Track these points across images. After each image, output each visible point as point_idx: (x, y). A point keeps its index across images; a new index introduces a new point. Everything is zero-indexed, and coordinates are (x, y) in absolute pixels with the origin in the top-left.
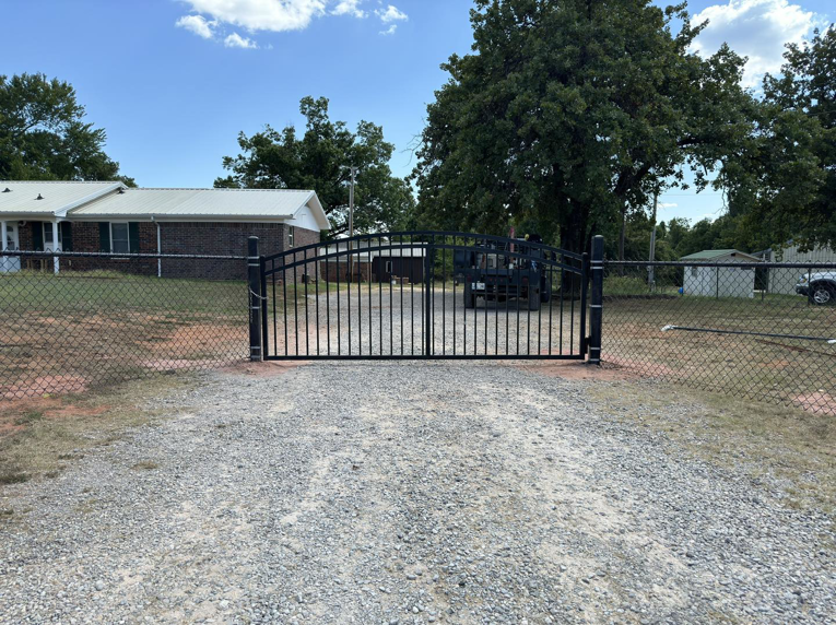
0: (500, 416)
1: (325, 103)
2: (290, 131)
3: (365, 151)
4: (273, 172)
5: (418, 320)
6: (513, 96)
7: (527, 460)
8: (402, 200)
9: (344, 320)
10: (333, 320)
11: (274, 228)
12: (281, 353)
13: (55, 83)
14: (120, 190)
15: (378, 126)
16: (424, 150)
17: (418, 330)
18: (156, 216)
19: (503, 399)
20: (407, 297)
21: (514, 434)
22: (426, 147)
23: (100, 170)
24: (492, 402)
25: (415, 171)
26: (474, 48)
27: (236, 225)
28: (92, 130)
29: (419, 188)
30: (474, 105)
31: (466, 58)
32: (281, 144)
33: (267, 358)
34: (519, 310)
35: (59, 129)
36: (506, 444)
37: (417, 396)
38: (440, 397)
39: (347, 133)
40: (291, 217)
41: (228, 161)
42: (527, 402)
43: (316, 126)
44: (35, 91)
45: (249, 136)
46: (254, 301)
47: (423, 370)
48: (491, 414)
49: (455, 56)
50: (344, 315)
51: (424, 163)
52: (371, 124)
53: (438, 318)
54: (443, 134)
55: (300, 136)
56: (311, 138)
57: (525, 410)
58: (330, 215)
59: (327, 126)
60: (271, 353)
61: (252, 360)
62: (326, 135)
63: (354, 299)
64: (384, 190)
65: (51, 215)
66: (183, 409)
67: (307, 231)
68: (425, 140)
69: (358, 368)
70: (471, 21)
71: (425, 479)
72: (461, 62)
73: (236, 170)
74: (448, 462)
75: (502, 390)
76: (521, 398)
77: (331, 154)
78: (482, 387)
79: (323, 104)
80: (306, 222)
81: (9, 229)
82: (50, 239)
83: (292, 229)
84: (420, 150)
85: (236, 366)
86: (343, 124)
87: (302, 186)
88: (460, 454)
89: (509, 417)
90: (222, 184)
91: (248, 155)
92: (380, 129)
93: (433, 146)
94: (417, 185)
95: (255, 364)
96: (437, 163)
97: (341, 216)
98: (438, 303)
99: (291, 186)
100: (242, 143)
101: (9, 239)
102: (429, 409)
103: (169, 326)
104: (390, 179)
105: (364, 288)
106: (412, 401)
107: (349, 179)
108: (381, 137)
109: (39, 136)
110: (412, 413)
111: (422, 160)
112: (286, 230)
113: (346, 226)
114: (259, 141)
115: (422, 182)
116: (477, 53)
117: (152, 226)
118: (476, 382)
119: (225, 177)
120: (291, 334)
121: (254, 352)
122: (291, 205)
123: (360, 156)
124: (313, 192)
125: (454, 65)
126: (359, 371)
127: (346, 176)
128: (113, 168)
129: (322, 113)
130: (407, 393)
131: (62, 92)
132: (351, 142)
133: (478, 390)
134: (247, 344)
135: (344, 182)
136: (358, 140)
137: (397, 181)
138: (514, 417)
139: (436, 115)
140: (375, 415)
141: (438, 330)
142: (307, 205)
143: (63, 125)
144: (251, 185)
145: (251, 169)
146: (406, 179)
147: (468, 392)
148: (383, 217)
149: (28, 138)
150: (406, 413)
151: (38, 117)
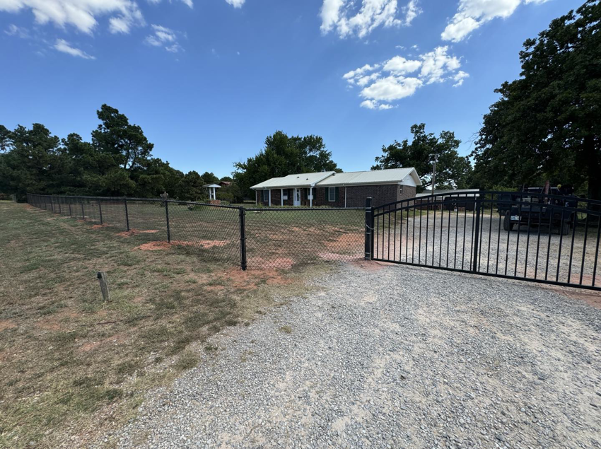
0: (545, 349)
1: (424, 126)
2: (405, 142)
3: (443, 146)
4: (396, 161)
5: (469, 238)
6: (553, 97)
7: (588, 434)
8: (464, 167)
9: (423, 234)
10: (417, 234)
11: (393, 187)
12: (380, 257)
13: (317, 137)
14: (333, 174)
15: (452, 132)
16: (480, 140)
17: (468, 245)
18: (345, 184)
19: (545, 328)
20: (461, 220)
21: (564, 382)
22: (482, 138)
23: (331, 167)
24: (533, 328)
25: (473, 152)
26: (521, 75)
27: (377, 186)
28: (327, 152)
29: (475, 161)
30: (519, 108)
31: (514, 82)
32: (401, 148)
33: (373, 259)
34: (550, 234)
35: (316, 154)
36: (554, 396)
37: (463, 307)
38: (483, 313)
39: (434, 138)
40: (401, 181)
41: (377, 158)
42: (573, 338)
43: (419, 137)
44: (311, 141)
45: (387, 147)
46: (368, 230)
47: (470, 282)
48: (534, 345)
49: (506, 83)
50: (424, 231)
51: (479, 147)
52: (447, 132)
53: (485, 237)
54: (494, 129)
55: (410, 143)
56: (415, 143)
57: (573, 348)
58: (423, 178)
59: (425, 137)
60: (375, 257)
61: (365, 259)
62: (423, 141)
63: (431, 221)
64: (453, 163)
65: (310, 186)
66: (323, 288)
67: (410, 187)
68: (481, 135)
69: (425, 273)
70: (521, 58)
71: (462, 421)
72: (511, 85)
73: (381, 162)
74: (487, 402)
75: (543, 315)
76: (565, 329)
77: (425, 149)
78: (522, 308)
79: (422, 126)
80: (410, 183)
81: (298, 191)
82: (309, 194)
83: (402, 186)
84: (477, 140)
85: (357, 261)
86: (432, 134)
87: (410, 166)
88: (500, 394)
89: (553, 353)
90: (374, 168)
91: (386, 154)
92: (453, 134)
93: (486, 138)
94: (474, 159)
95: (366, 262)
96: (489, 146)
97: (428, 178)
98: (486, 226)
99: (404, 166)
100: (384, 150)
101: (298, 194)
102: (473, 323)
103: (340, 233)
104: (457, 157)
105: (438, 214)
106: (458, 311)
107: (434, 160)
108: (454, 137)
109: (311, 157)
110: (457, 324)
111: (479, 145)
112: (399, 187)
113: (431, 182)
114: (391, 148)
115: (478, 157)
116: (524, 77)
117: (344, 188)
118: (516, 301)
119: (375, 166)
120: (392, 242)
121: (366, 255)
122: (403, 175)
123: (440, 148)
124: (413, 168)
125: (506, 88)
126: (424, 275)
127: (433, 159)
128: (335, 165)
129: (422, 131)
130: (455, 303)
131: (319, 140)
132: (436, 142)
133: (519, 311)
134: (363, 251)
135: (431, 162)
136: (440, 141)
137: (462, 159)
138: (559, 355)
139: (488, 120)
140: (428, 320)
141: (484, 247)
142: (410, 174)
143: (319, 152)
144: (387, 168)
145: (387, 161)
146: (467, 157)
147: (508, 311)
148: (452, 177)
149: (307, 158)
150: (452, 324)
151: (310, 150)
